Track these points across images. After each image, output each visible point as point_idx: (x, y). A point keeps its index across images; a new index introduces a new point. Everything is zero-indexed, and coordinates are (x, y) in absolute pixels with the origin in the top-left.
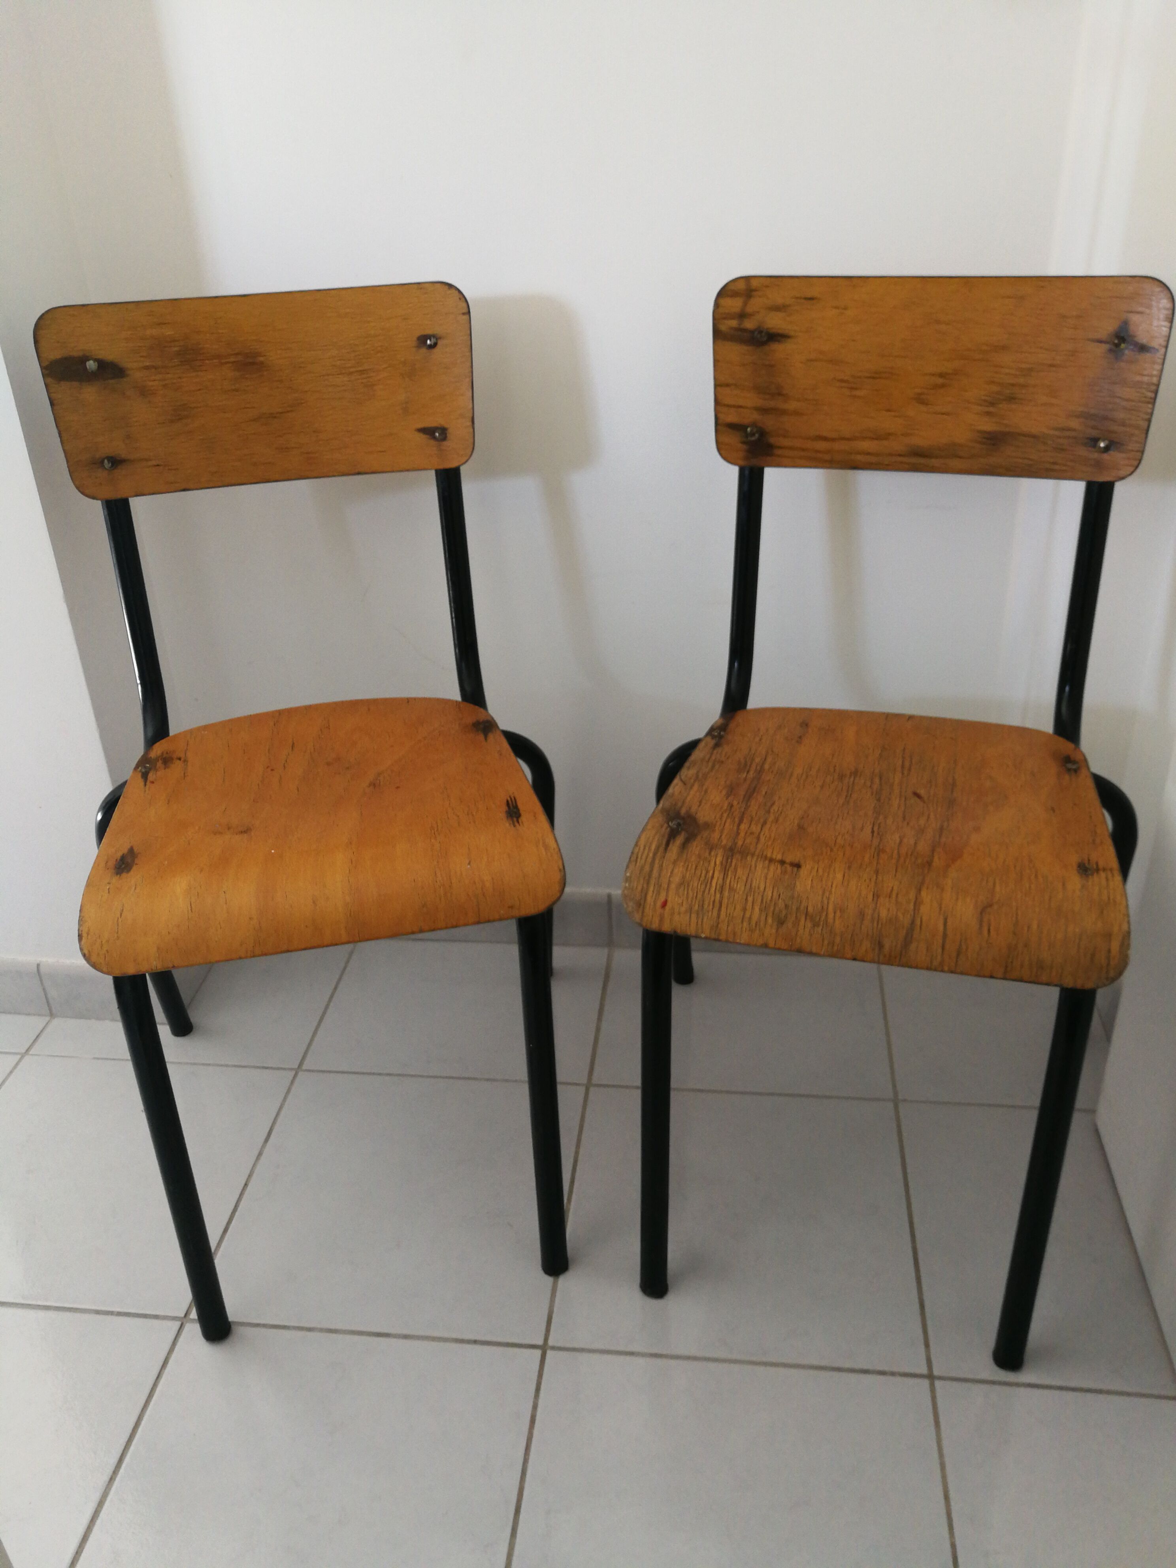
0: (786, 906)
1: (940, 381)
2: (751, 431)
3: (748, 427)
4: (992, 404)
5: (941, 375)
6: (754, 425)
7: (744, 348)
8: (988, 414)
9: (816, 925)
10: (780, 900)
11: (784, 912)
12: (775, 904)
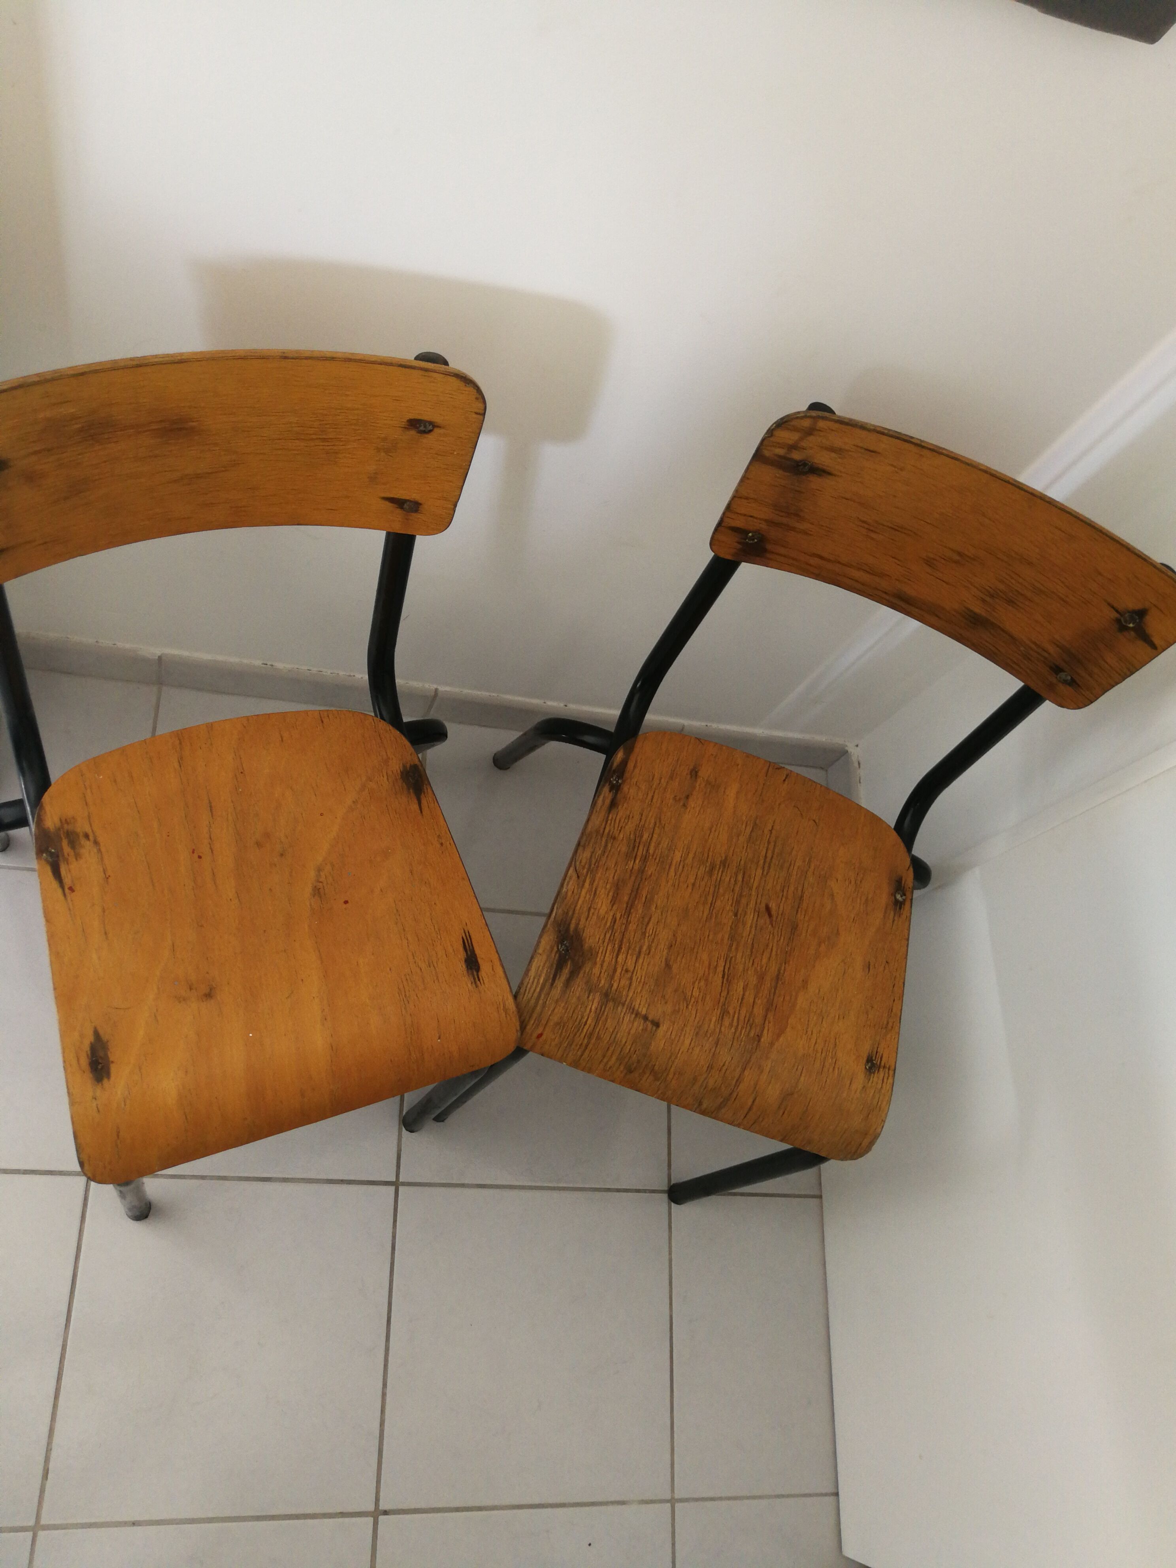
0: (638, 1061)
1: (956, 557)
2: (753, 536)
3: (750, 532)
4: (992, 596)
5: (960, 554)
6: (756, 532)
7: (779, 473)
8: (984, 601)
9: (657, 1079)
10: (635, 1056)
11: (635, 1065)
12: (630, 1057)
